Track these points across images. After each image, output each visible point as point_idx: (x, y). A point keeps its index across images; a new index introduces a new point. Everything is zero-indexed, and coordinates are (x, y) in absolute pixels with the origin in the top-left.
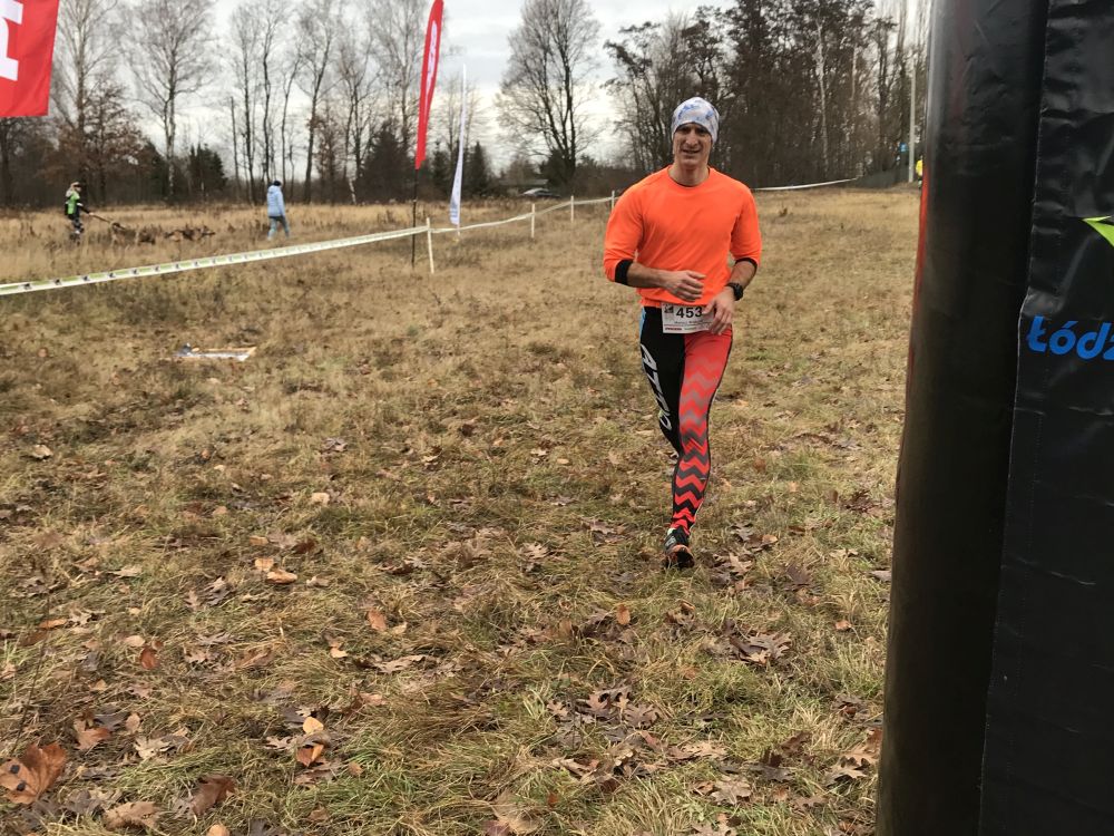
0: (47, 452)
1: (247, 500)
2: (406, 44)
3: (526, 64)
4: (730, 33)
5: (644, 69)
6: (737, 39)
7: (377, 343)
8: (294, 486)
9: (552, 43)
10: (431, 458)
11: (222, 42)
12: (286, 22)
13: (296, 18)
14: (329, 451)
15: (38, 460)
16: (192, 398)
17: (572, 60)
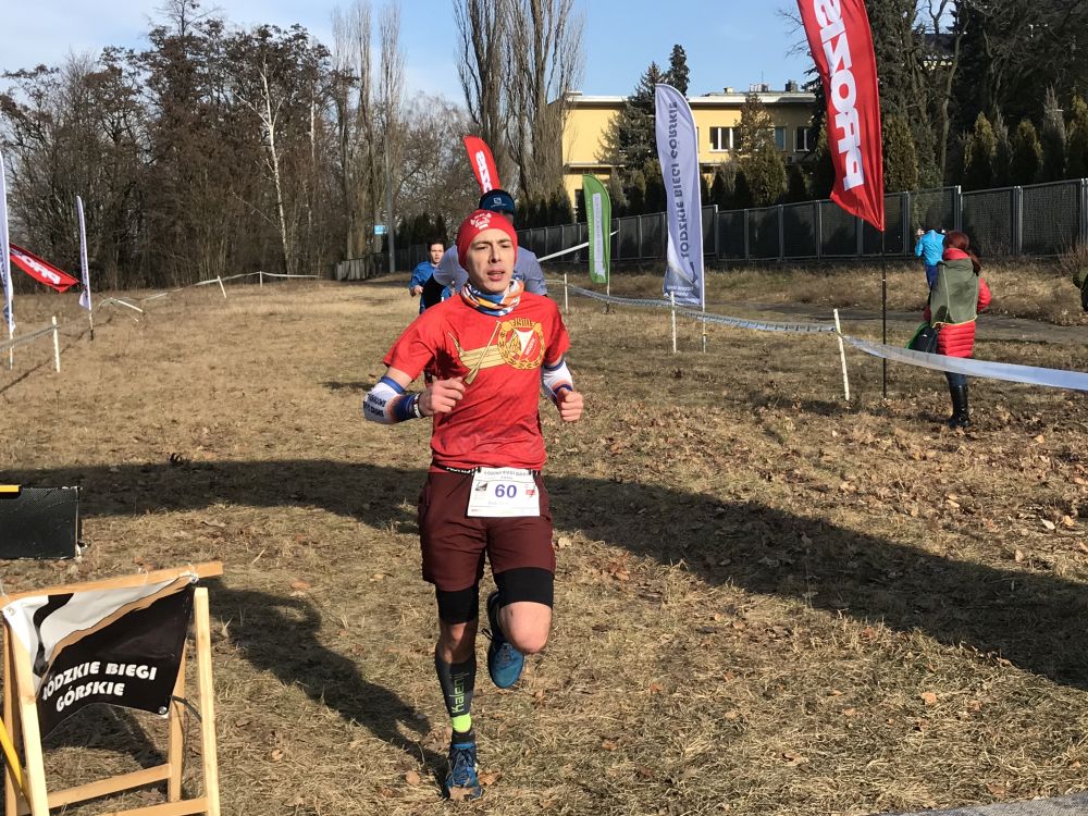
5: (39, 126)
6: (159, 91)
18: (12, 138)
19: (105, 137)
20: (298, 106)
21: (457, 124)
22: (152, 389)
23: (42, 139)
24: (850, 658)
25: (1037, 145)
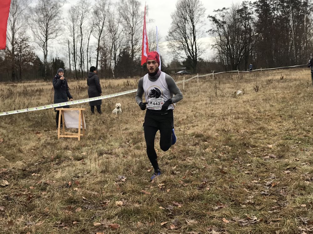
0: (7, 183)
1: (89, 204)
2: (133, 19)
3: (178, 25)
4: (256, 10)
5: (223, 25)
6: (259, 13)
7: (131, 134)
8: (108, 198)
9: (188, 17)
10: (161, 185)
11: (65, 20)
12: (88, 12)
13: (92, 10)
14: (119, 181)
15: (4, 187)
16: (62, 159)
17: (195, 22)
18: (216, 29)
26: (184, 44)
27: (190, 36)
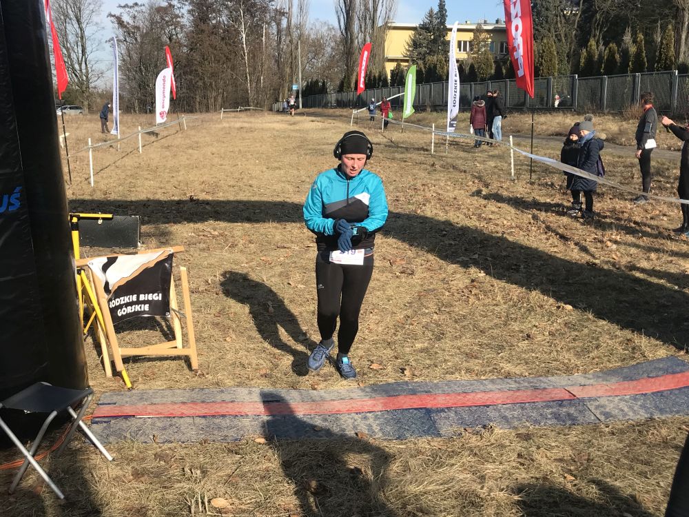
5: (134, 32)
6: (193, 15)
9: (70, 12)
17: (85, 23)
18: (122, 38)
19: (165, 39)
20: (257, 25)
21: (334, 35)
22: (183, 163)
23: (136, 39)
24: (497, 305)
25: (617, 56)
26: (66, 60)
27: (76, 47)
